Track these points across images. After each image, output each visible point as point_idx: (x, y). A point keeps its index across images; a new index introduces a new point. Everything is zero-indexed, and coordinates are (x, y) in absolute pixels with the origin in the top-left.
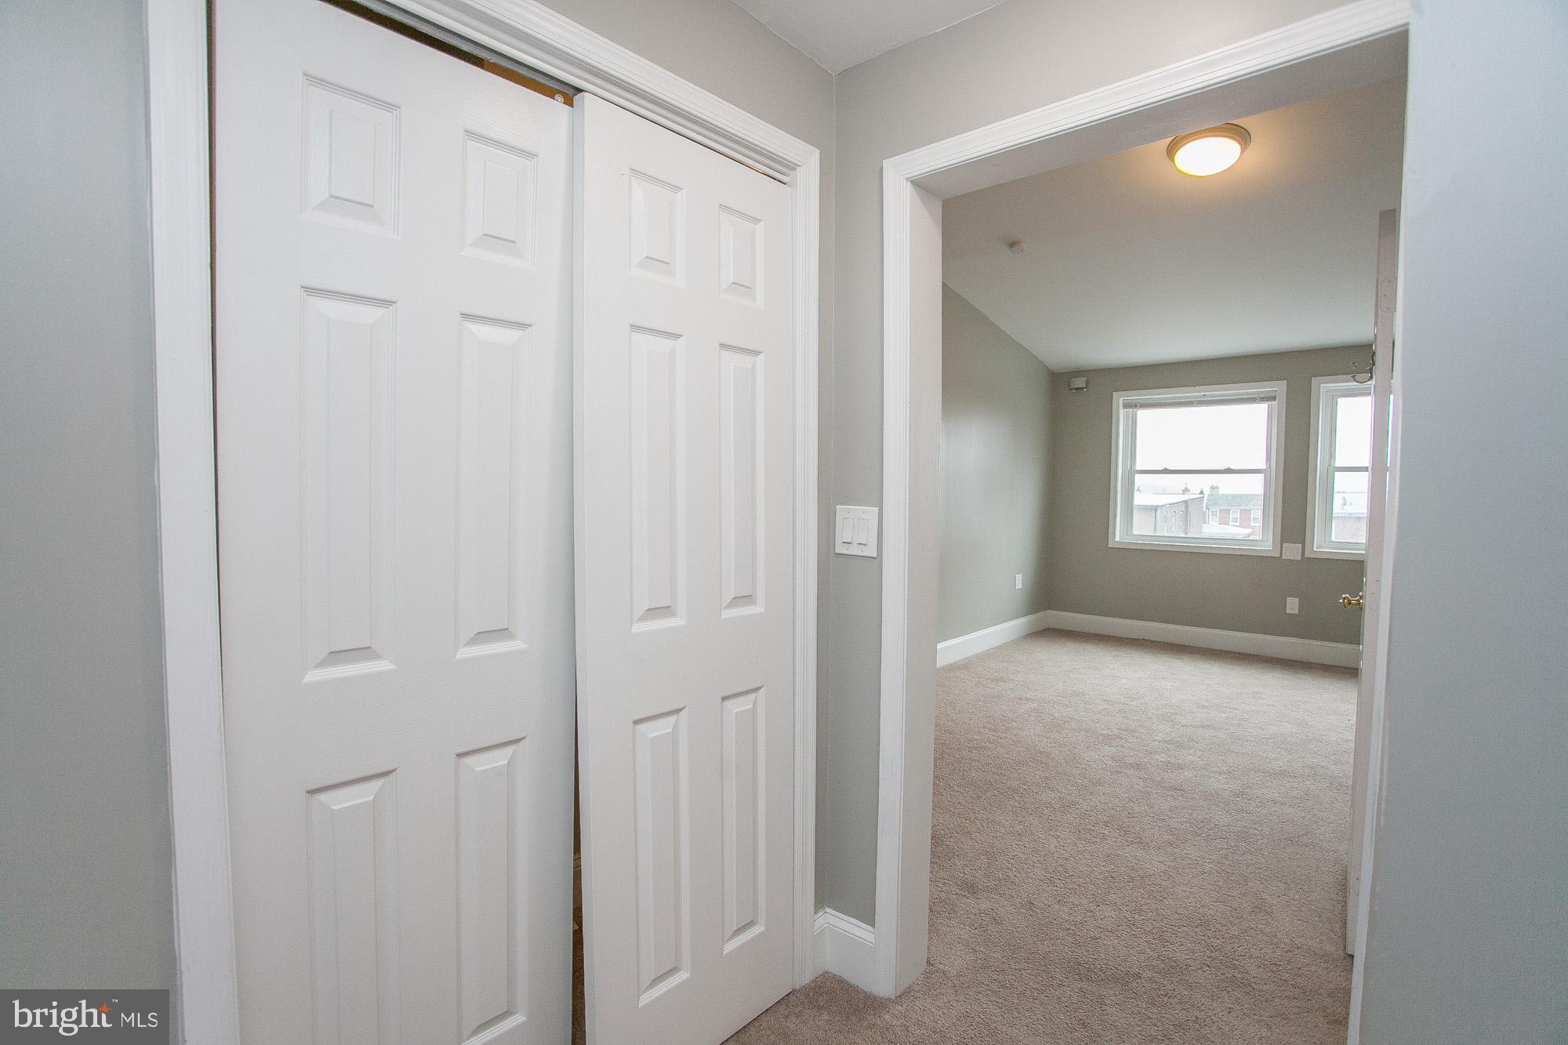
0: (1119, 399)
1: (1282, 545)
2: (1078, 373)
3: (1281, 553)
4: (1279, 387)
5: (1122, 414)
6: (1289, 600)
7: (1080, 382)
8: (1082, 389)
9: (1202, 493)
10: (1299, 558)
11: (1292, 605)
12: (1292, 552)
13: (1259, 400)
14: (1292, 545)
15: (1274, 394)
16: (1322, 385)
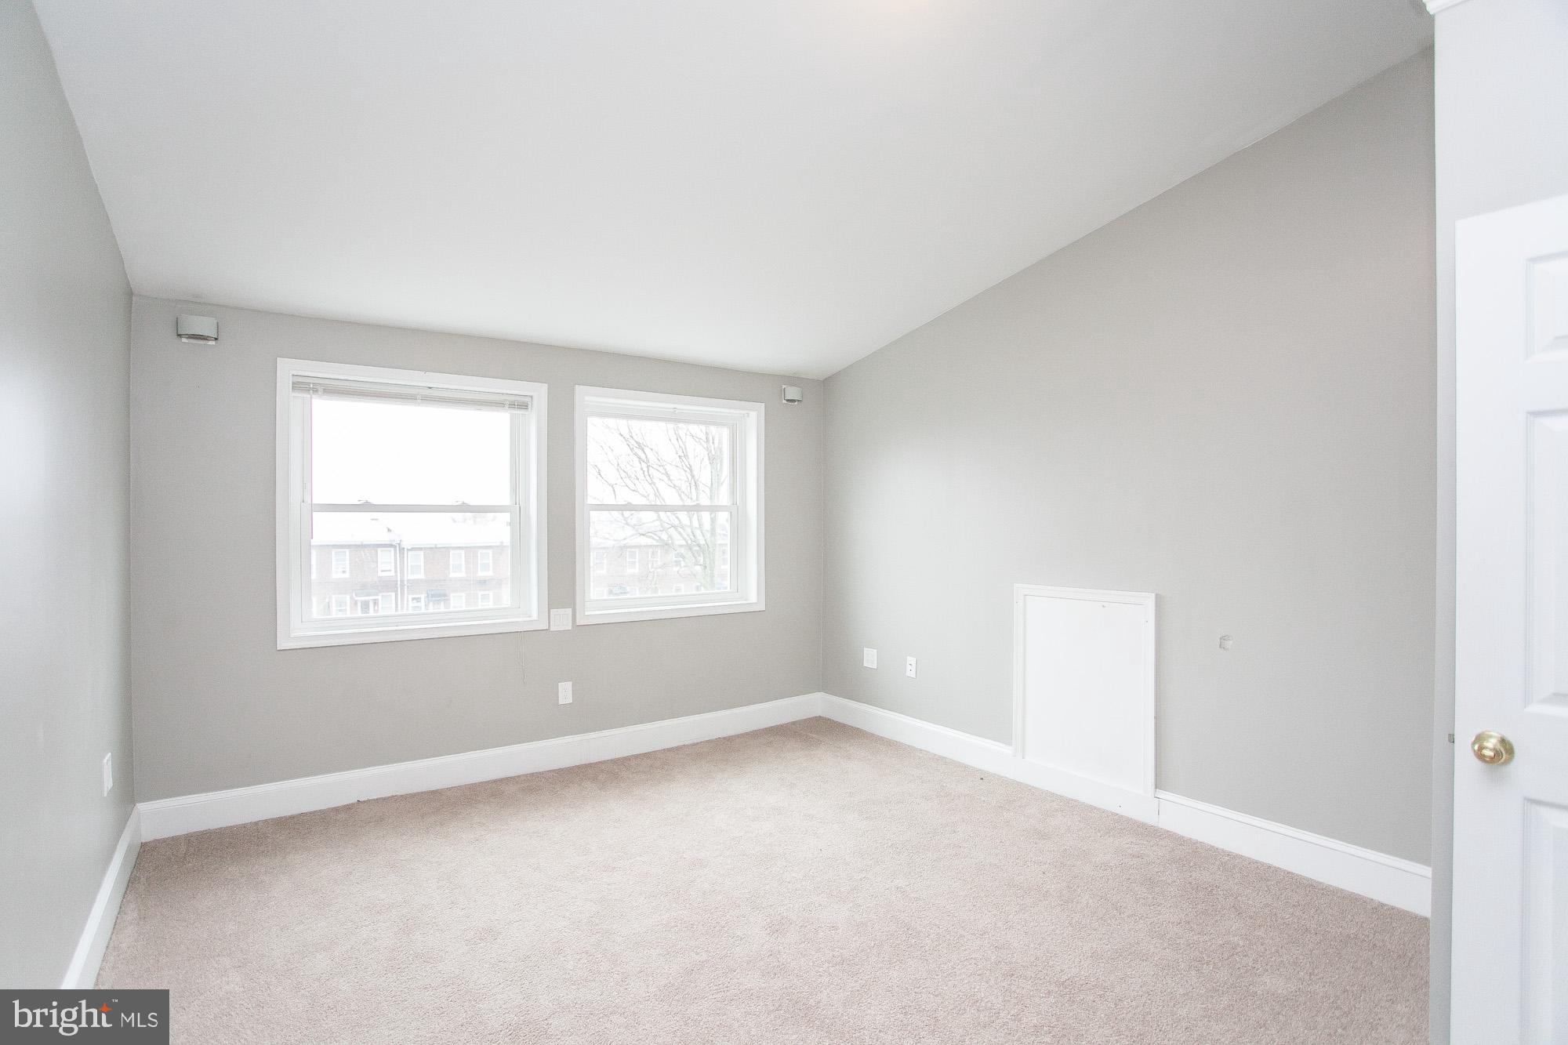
0: (287, 369)
1: (549, 613)
2: (198, 304)
3: (549, 626)
4: (539, 393)
6: (562, 686)
7: (202, 325)
8: (204, 338)
10: (570, 628)
11: (565, 693)
12: (562, 620)
13: (507, 407)
14: (561, 611)
15: (527, 399)
16: (587, 398)
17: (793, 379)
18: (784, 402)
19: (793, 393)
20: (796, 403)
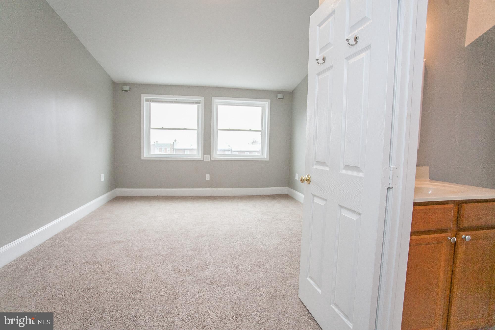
0: (144, 97)
1: (204, 156)
2: (126, 84)
3: (204, 160)
4: (201, 99)
5: (145, 104)
6: (207, 175)
7: (127, 88)
8: (127, 91)
9: (154, 143)
10: (209, 160)
11: (208, 177)
12: (207, 158)
13: (195, 103)
14: (207, 156)
15: (200, 101)
16: (215, 100)
17: (281, 92)
18: (278, 99)
19: (280, 96)
20: (282, 99)
